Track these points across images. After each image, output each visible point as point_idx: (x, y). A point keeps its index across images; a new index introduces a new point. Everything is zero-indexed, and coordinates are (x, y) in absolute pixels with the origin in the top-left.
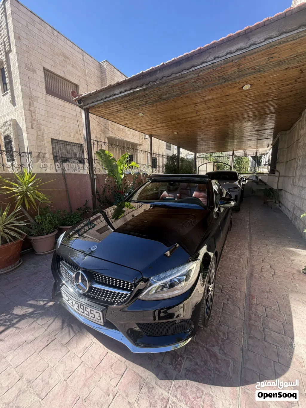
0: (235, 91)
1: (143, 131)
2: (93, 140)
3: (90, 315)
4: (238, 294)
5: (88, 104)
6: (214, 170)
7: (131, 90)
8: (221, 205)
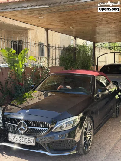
3: (28, 141)
7: (36, 6)
8: (99, 93)
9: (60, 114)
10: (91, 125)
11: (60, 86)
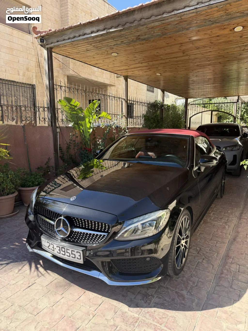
0: (226, 32)
1: (116, 72)
2: (56, 85)
3: (71, 255)
4: (215, 255)
5: (52, 43)
6: (211, 122)
7: (104, 30)
8: (201, 164)
9: (136, 202)
10: (189, 221)
11: (139, 152)
